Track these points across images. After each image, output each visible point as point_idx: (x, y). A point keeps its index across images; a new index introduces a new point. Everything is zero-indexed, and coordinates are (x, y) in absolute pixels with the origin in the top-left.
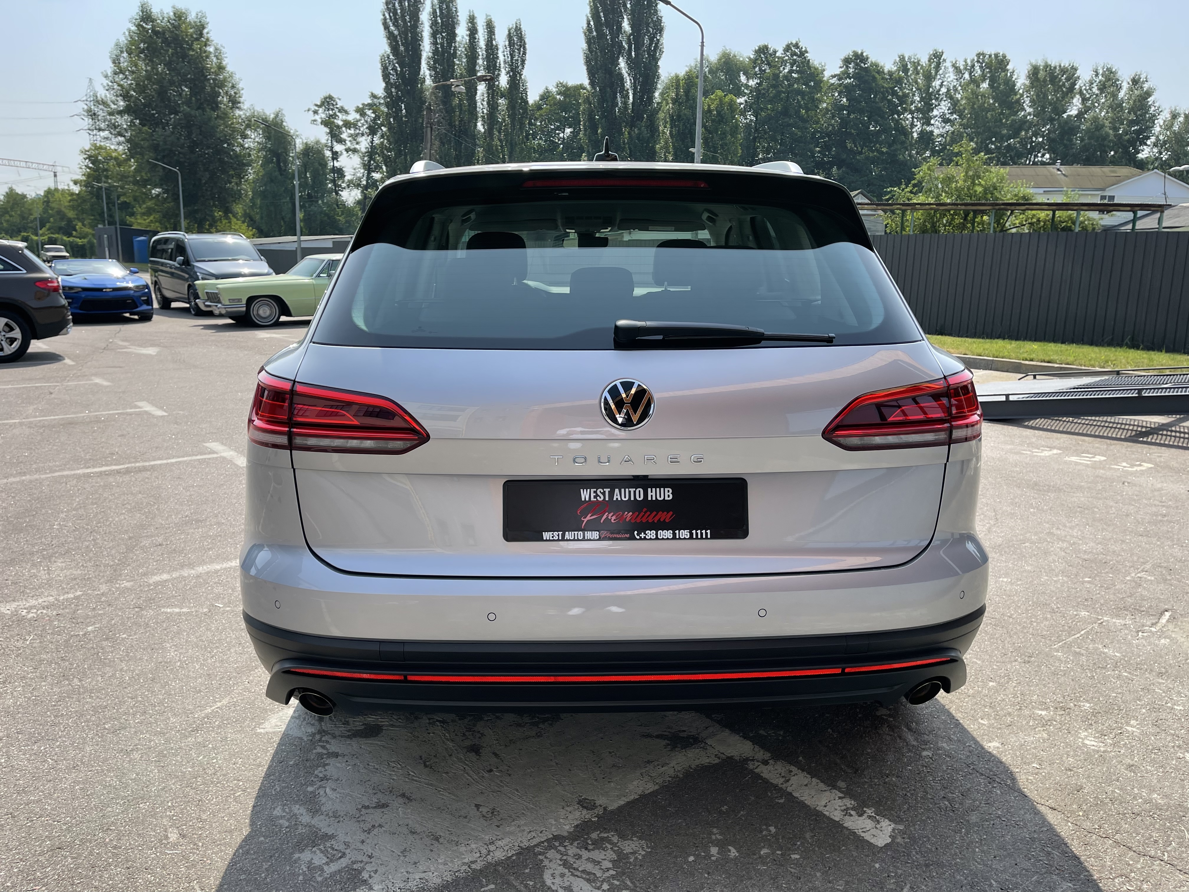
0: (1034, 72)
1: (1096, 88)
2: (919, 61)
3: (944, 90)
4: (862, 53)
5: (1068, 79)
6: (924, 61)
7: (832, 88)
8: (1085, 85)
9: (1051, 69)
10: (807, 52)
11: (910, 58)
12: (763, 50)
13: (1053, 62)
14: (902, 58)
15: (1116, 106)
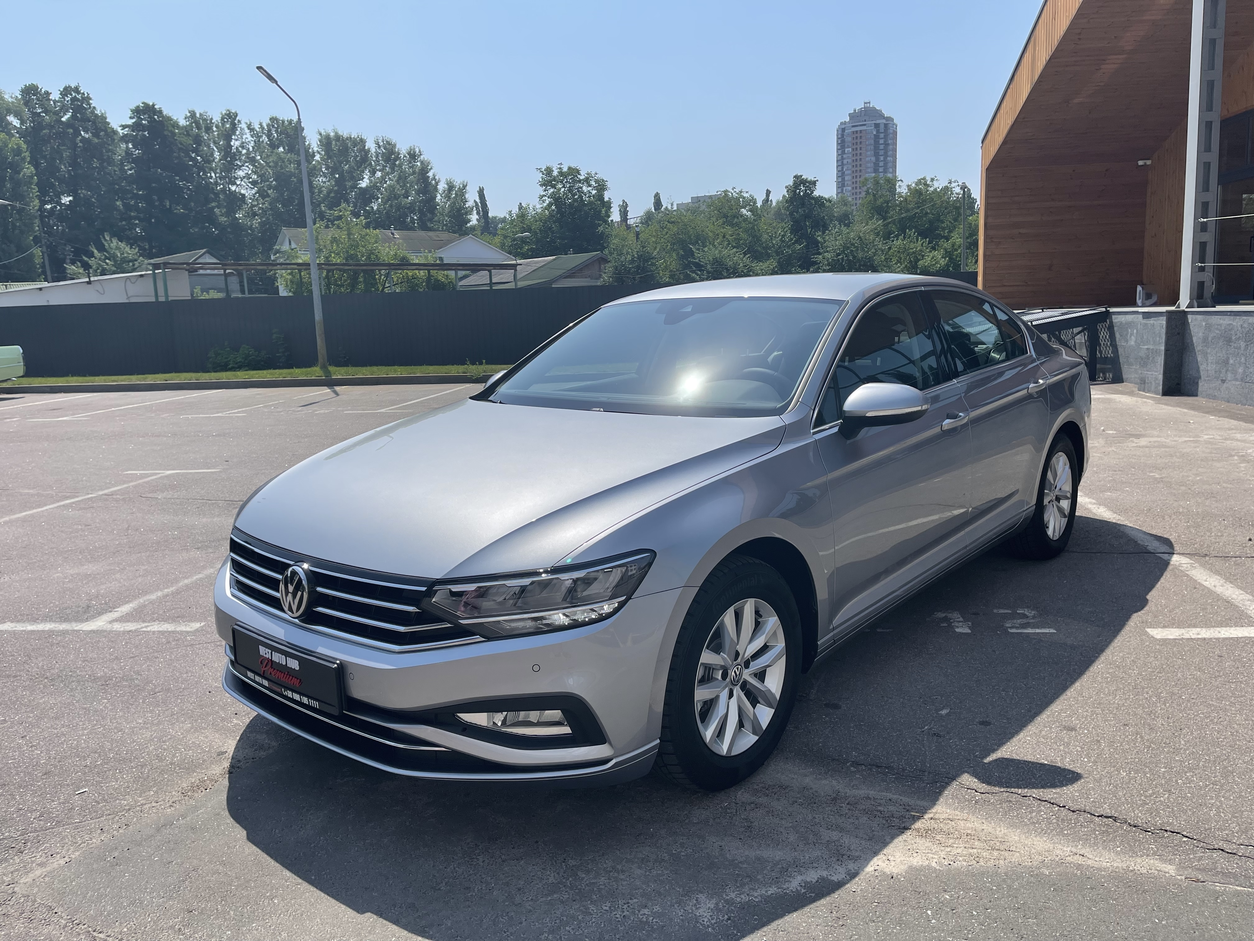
0: (326, 142)
2: (212, 119)
3: (244, 151)
4: (153, 105)
5: (360, 150)
6: (217, 118)
9: (342, 140)
10: (91, 99)
12: (31, 90)
13: (343, 133)
14: (192, 114)
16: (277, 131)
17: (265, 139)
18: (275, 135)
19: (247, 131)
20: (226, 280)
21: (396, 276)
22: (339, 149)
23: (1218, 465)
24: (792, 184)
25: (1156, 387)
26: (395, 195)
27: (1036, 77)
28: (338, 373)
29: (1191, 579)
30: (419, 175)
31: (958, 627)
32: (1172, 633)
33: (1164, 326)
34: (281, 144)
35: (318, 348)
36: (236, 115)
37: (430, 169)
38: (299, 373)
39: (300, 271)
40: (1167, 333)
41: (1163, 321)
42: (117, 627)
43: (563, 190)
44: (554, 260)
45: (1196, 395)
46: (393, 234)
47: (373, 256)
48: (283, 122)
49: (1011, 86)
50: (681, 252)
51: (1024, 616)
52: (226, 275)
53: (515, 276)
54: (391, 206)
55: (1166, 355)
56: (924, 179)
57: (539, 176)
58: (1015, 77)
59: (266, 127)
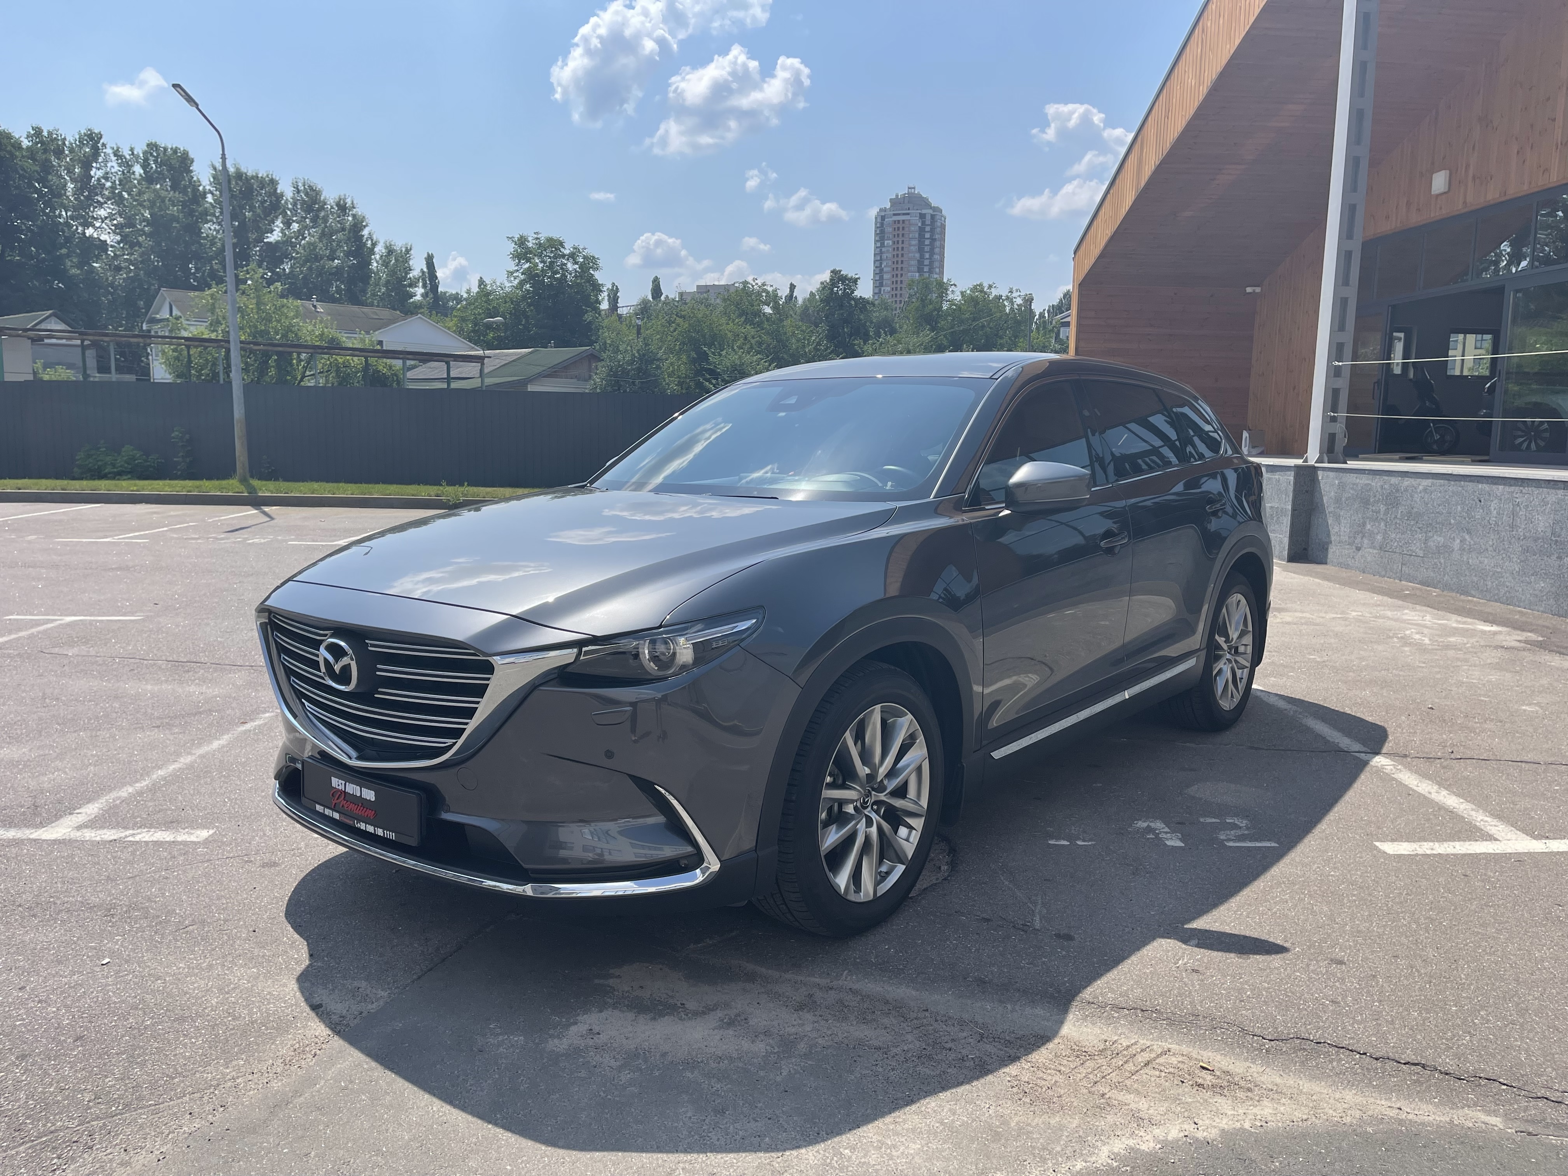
1: (300, 207)
2: (63, 139)
5: (269, 194)
6: (72, 140)
8: (288, 202)
11: (49, 132)
13: (248, 170)
16: (156, 162)
17: (138, 170)
18: (154, 166)
19: (114, 158)
20: (83, 354)
21: (323, 361)
22: (241, 191)
23: (1380, 648)
24: (828, 281)
25: (1281, 552)
26: (316, 256)
27: (1143, 184)
28: (265, 489)
29: (1400, 784)
30: (349, 232)
31: (1167, 839)
32: (1404, 848)
33: (1292, 483)
34: (160, 178)
35: (237, 454)
36: (100, 136)
37: (365, 227)
38: (210, 487)
39: (188, 347)
40: (1294, 490)
41: (1290, 477)
42: (89, 835)
43: (541, 265)
44: (531, 353)
45: (1326, 564)
46: (315, 306)
47: (291, 336)
48: (165, 149)
49: (1111, 191)
50: (693, 354)
51: (1235, 826)
52: (83, 348)
53: (481, 371)
54: (310, 269)
55: (1292, 515)
56: (981, 285)
57: (511, 247)
58: (1117, 181)
59: (141, 155)
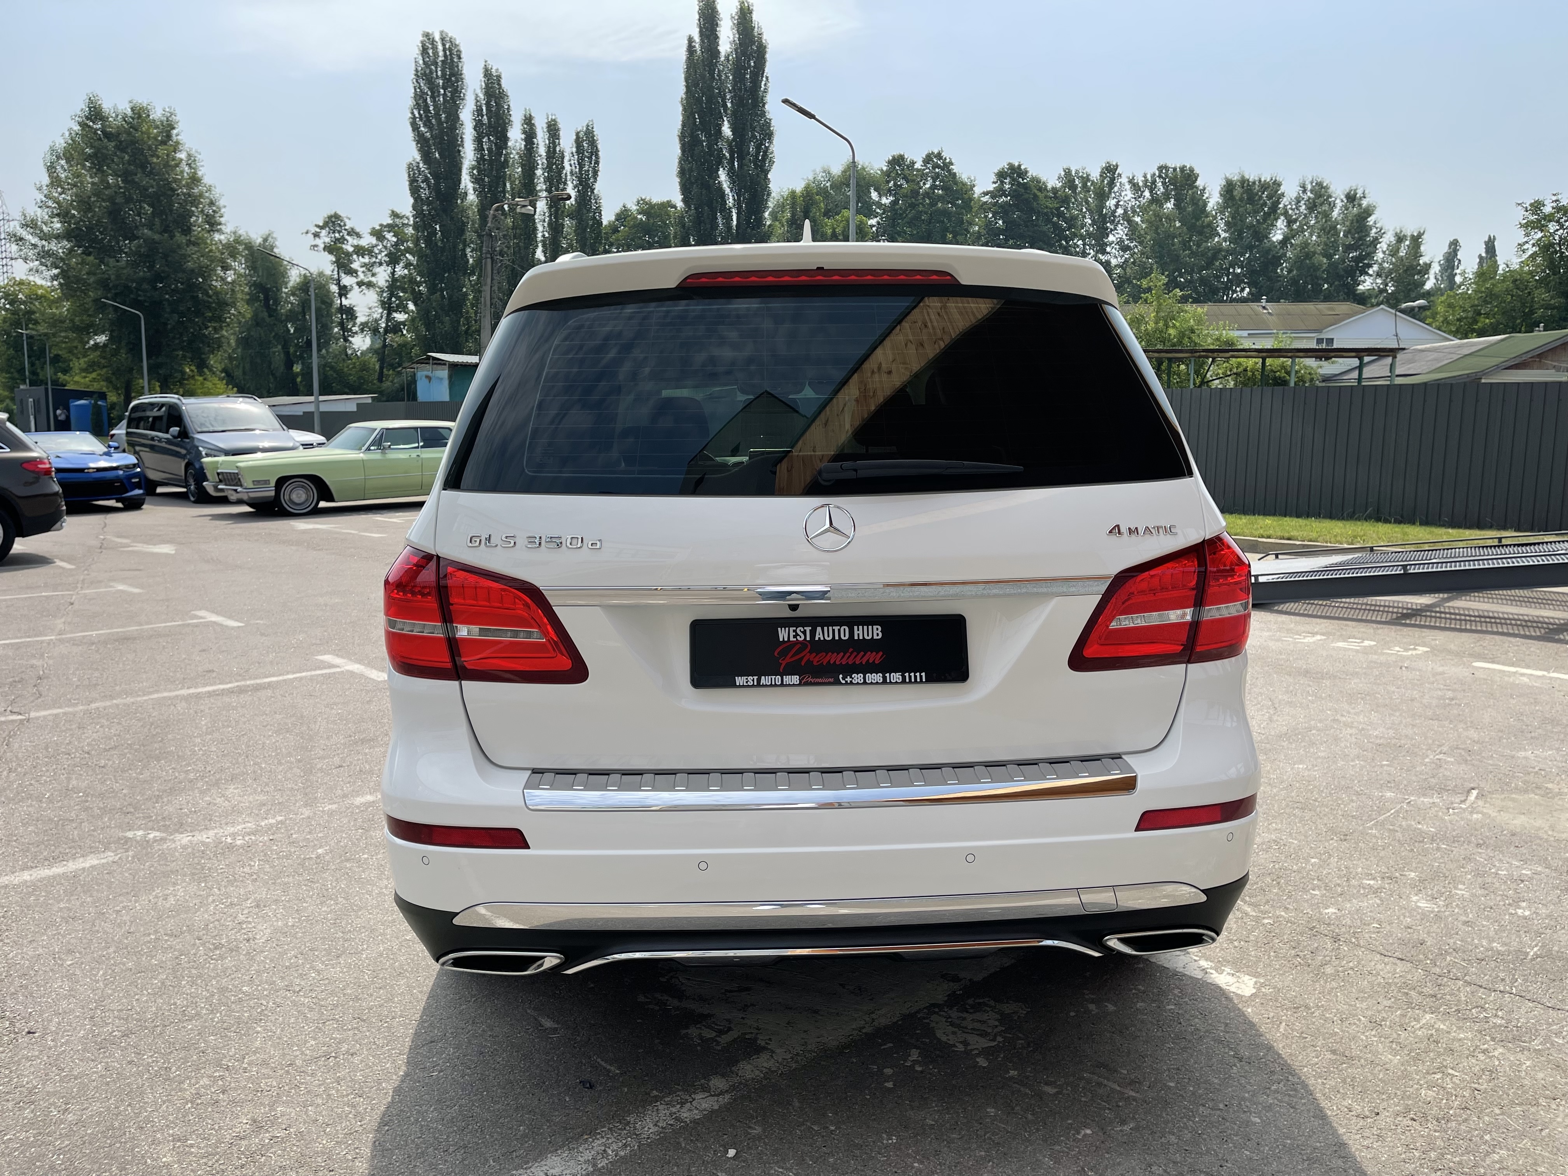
0: (1229, 189)
1: (1304, 207)
2: (1088, 175)
3: (1120, 211)
4: (1020, 166)
5: (1270, 197)
6: (1095, 175)
7: (984, 207)
8: (1290, 203)
9: (1248, 185)
10: (952, 164)
11: (1077, 172)
12: (897, 161)
13: (1252, 176)
14: (1068, 172)
15: (1329, 229)
17: (1147, 194)
18: (1162, 187)
19: (1128, 186)
22: (1242, 196)
34: (1167, 198)
36: (1117, 167)
37: (1372, 215)
43: (1559, 233)
44: (1503, 340)
46: (1263, 308)
48: (1175, 169)
57: (1519, 214)
59: (1150, 179)
